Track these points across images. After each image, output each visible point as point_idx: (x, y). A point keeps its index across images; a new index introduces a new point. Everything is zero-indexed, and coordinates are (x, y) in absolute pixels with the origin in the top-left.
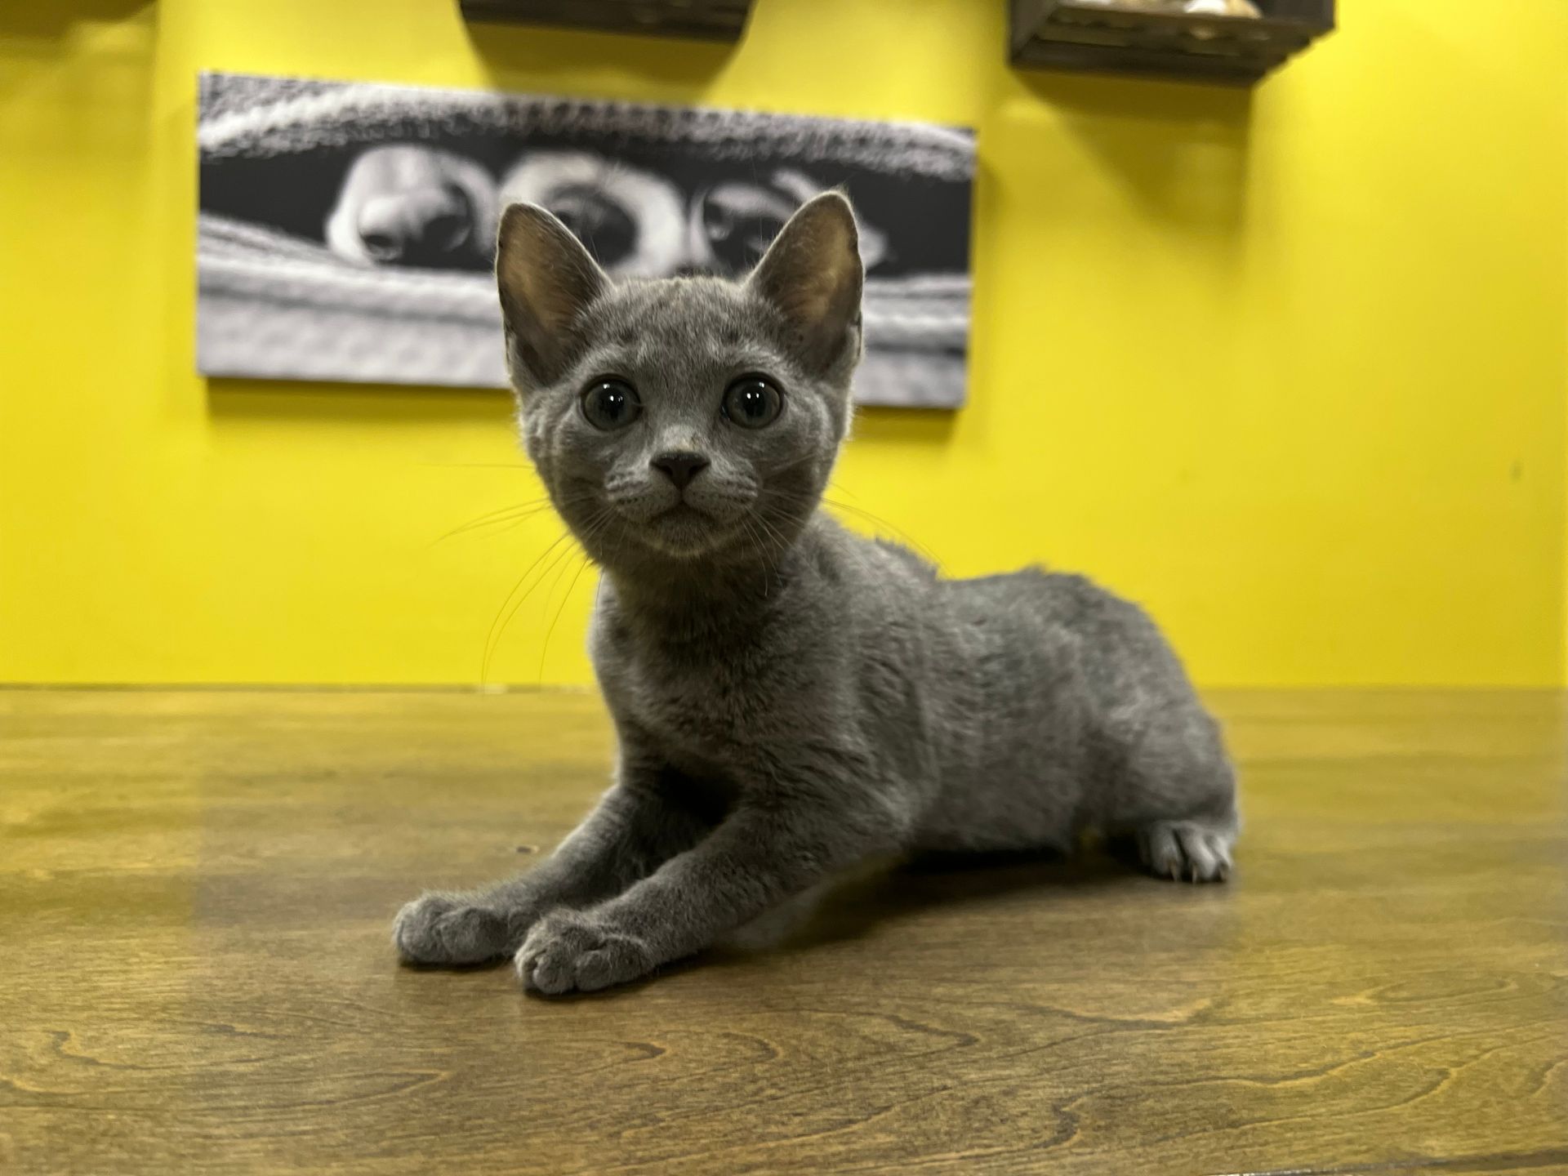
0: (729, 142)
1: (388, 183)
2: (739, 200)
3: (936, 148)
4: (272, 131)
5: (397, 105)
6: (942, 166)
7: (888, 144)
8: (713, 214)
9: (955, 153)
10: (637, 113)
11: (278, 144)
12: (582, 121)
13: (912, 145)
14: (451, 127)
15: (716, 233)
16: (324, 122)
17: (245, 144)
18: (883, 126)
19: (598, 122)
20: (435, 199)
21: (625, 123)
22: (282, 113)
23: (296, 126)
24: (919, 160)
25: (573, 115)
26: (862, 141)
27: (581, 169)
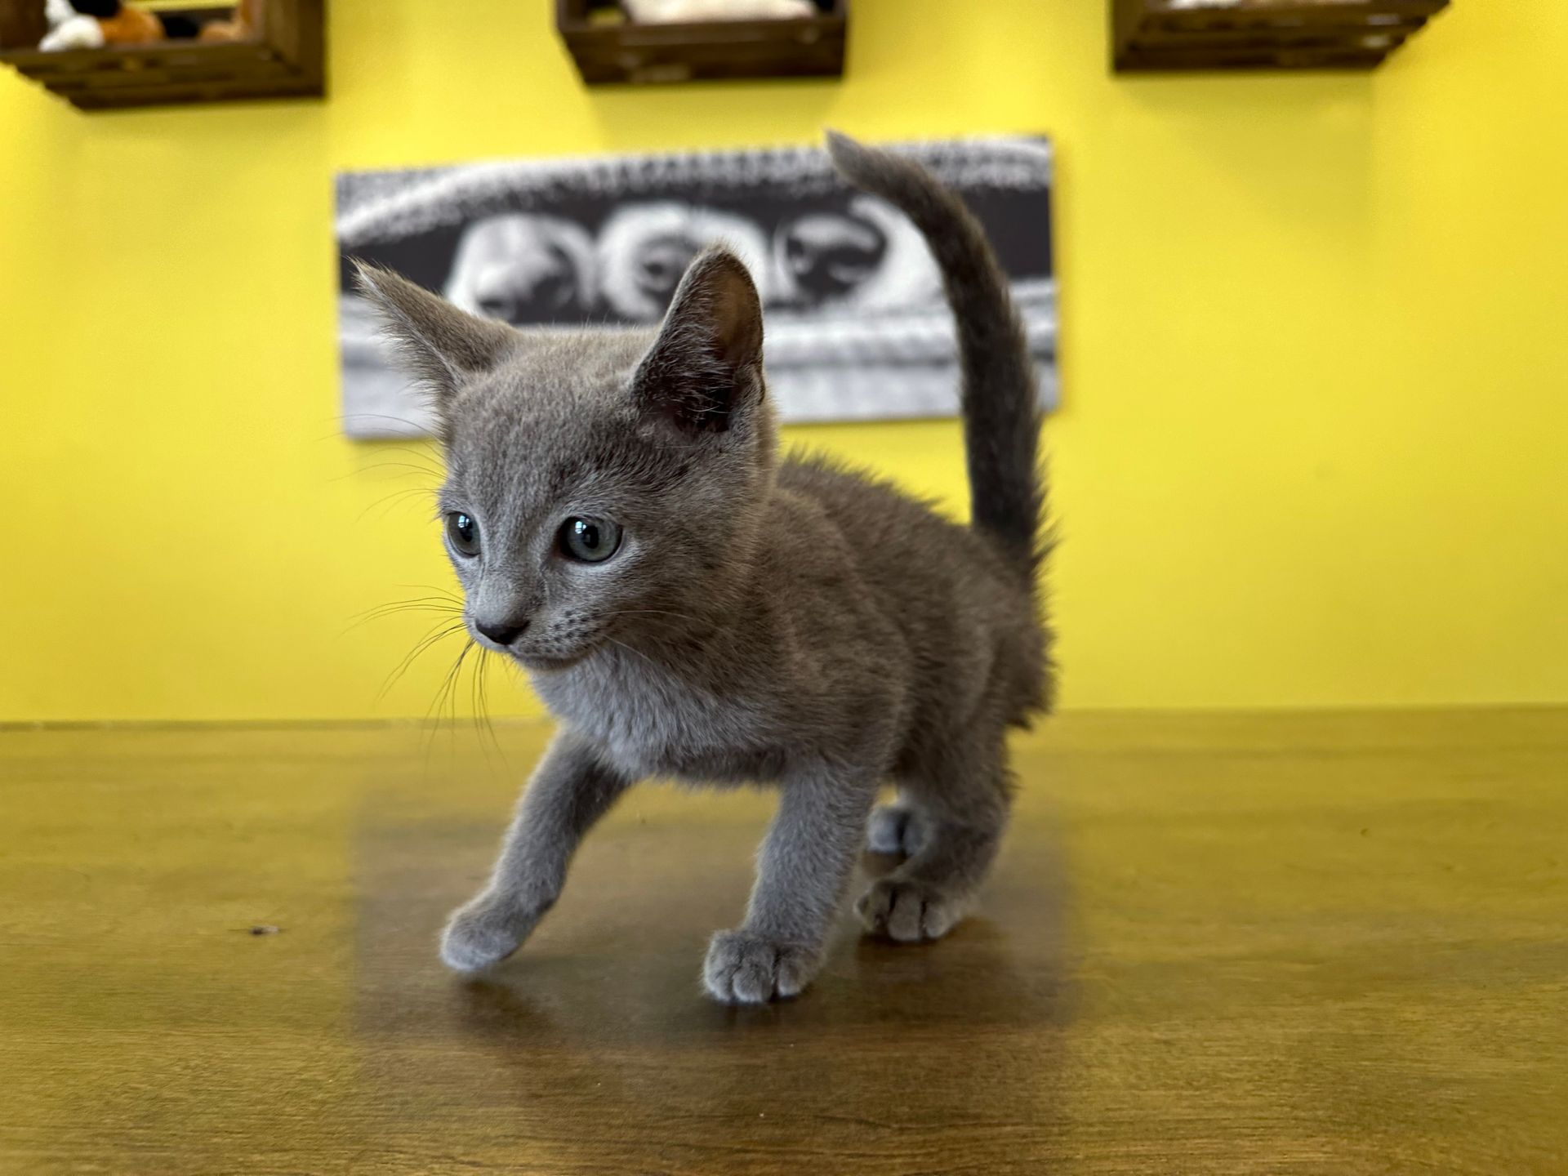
0: (806, 179)
1: (498, 252)
2: (820, 232)
3: (1010, 159)
4: (397, 217)
5: (503, 181)
6: (1018, 176)
7: (962, 161)
8: (795, 248)
9: (1029, 161)
10: (718, 161)
11: (402, 228)
12: (670, 177)
13: (986, 158)
14: (552, 196)
15: (801, 265)
16: (441, 204)
17: (375, 234)
18: (955, 145)
19: (682, 175)
20: (540, 262)
21: (708, 173)
22: (404, 200)
23: (416, 211)
24: (995, 174)
25: (659, 172)
26: (937, 161)
27: (668, 219)
